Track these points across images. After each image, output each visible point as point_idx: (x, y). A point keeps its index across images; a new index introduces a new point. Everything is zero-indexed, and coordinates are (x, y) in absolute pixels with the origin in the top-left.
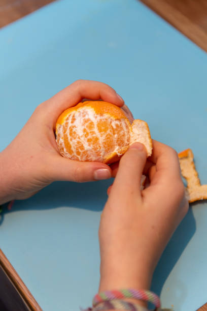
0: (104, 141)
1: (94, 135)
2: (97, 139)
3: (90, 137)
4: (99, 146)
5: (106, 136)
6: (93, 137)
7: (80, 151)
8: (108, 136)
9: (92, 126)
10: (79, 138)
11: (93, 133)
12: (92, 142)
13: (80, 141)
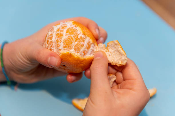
0: (66, 39)
1: (62, 32)
2: (62, 35)
3: (59, 32)
4: (61, 41)
5: (69, 37)
6: (60, 33)
7: (49, 40)
8: (70, 38)
9: (65, 28)
10: (53, 32)
11: (62, 31)
12: (58, 36)
13: (53, 34)
